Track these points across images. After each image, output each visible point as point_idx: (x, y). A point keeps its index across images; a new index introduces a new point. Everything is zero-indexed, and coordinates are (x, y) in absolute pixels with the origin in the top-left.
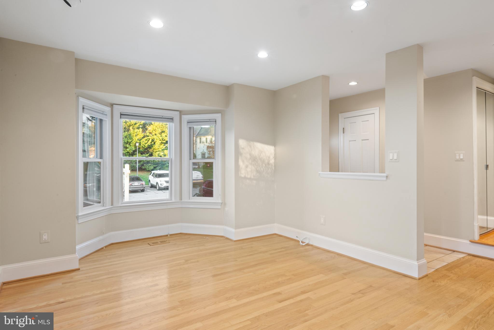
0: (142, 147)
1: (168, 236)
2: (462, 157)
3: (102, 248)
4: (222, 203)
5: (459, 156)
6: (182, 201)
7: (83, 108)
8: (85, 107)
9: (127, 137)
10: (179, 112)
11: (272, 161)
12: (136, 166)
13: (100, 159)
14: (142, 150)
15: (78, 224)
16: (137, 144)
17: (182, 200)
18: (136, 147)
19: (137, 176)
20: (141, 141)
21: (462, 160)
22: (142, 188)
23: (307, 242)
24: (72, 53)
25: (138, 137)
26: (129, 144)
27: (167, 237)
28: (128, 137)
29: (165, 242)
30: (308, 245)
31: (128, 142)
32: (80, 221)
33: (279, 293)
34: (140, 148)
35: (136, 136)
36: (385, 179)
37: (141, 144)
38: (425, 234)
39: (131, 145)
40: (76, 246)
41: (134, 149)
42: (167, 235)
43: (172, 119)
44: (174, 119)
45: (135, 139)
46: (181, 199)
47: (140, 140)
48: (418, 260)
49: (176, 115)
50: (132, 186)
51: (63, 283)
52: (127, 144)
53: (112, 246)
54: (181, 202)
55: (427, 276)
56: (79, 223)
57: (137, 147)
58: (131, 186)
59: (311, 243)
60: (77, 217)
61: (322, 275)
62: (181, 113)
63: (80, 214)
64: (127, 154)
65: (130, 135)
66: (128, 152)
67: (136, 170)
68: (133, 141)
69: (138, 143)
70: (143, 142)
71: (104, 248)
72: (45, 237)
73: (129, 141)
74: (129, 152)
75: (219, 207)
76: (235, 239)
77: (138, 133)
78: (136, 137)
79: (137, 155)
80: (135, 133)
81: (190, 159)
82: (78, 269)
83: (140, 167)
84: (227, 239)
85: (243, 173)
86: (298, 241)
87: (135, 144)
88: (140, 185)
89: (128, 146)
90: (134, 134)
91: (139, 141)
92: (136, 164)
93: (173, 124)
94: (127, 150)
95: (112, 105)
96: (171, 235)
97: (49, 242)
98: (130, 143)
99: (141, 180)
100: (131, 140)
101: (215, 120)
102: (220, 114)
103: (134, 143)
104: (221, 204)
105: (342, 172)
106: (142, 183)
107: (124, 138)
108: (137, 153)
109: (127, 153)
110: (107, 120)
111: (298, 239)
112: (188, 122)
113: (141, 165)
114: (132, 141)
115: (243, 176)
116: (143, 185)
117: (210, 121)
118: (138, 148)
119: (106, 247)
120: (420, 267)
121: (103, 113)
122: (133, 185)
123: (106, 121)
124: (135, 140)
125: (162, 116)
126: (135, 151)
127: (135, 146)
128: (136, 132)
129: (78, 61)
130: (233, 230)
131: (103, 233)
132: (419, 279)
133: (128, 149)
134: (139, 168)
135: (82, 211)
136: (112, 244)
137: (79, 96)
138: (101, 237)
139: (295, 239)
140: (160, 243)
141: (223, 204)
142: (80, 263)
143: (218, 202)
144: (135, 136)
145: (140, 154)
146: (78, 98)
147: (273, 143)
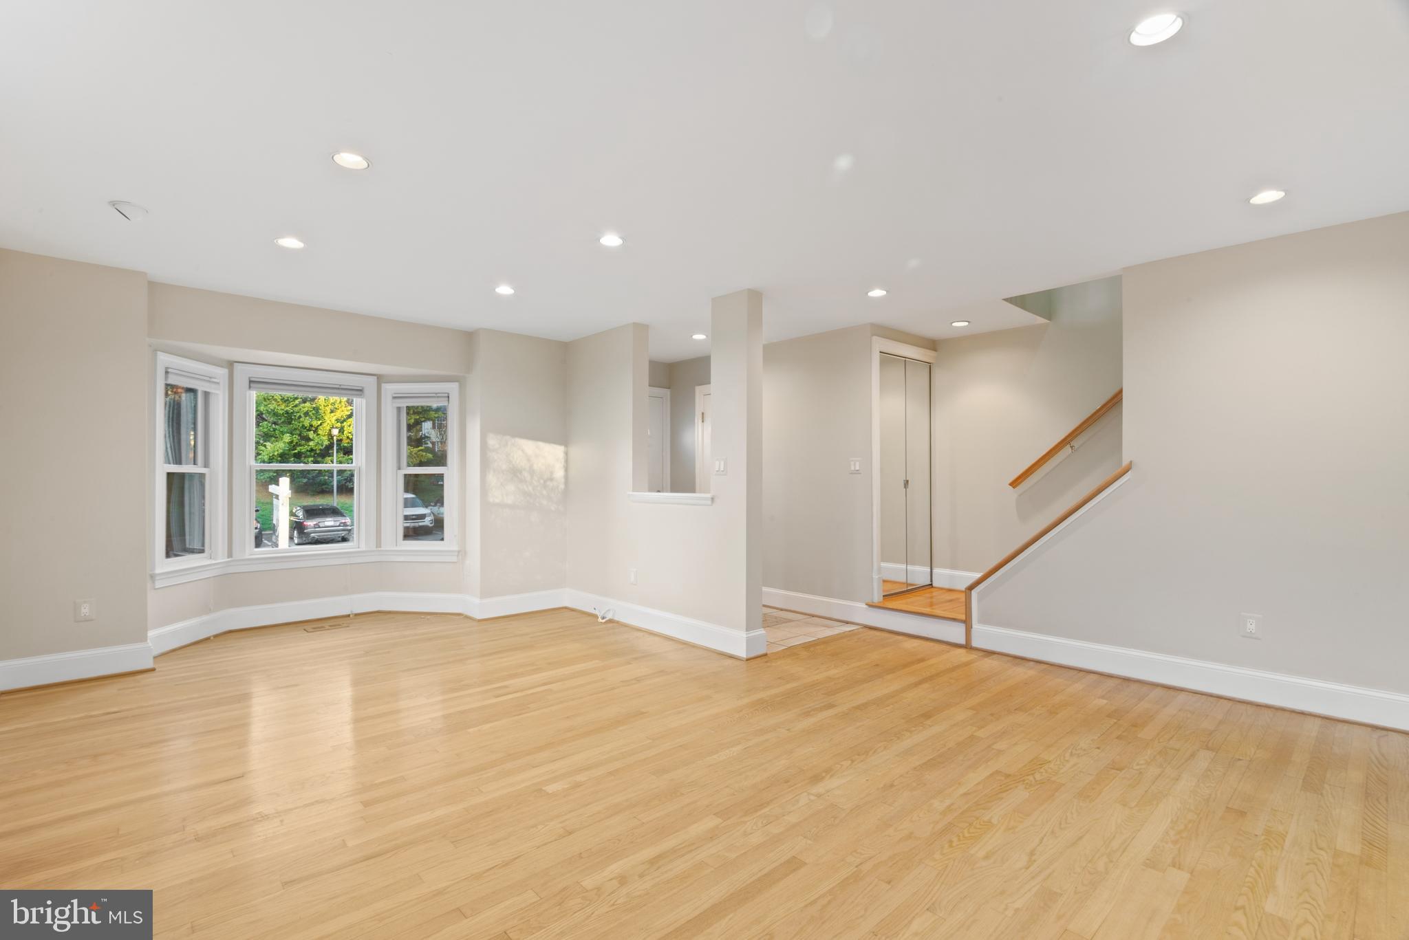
0: (348, 437)
1: (351, 616)
2: (857, 468)
3: (207, 639)
4: (459, 552)
5: (855, 465)
6: (382, 549)
7: (167, 372)
8: (169, 370)
9: (310, 413)
10: (376, 377)
11: (559, 473)
12: (331, 482)
13: (205, 467)
14: (346, 445)
15: (155, 589)
16: (335, 432)
17: (380, 547)
18: (332, 438)
19: (335, 505)
20: (345, 423)
21: (857, 472)
22: (343, 534)
23: (609, 616)
24: (143, 274)
25: (338, 414)
26: (315, 432)
27: (348, 618)
28: (313, 414)
29: (339, 625)
30: (611, 621)
31: (311, 426)
32: (158, 584)
33: (506, 687)
34: (341, 440)
35: (332, 412)
36: (710, 502)
37: (343, 433)
38: (765, 589)
39: (320, 432)
40: (147, 631)
41: (326, 443)
42: (349, 616)
43: (361, 390)
44: (366, 391)
45: (330, 419)
46: (379, 544)
47: (342, 422)
48: (747, 630)
49: (369, 384)
50: (319, 527)
51: (119, 690)
52: (309, 430)
53: (232, 634)
54: (379, 551)
55: (765, 655)
56: (157, 587)
57: (335, 438)
58: (315, 528)
59: (616, 619)
60: (153, 577)
61: (597, 661)
62: (380, 379)
63: (158, 571)
64: (308, 453)
65: (317, 409)
66: (312, 450)
67: (333, 492)
68: (325, 425)
69: (336, 428)
70: (350, 426)
71: (212, 638)
72: (85, 610)
73: (315, 423)
74: (314, 449)
75: (454, 559)
76: (479, 616)
77: (336, 406)
78: (332, 414)
79: (333, 456)
80: (330, 406)
81: (399, 469)
82: (153, 670)
83: (342, 485)
84: (467, 617)
85: (496, 496)
86: (596, 616)
87: (330, 430)
88: (339, 526)
89: (311, 437)
90: (327, 408)
91: (339, 425)
92: (332, 477)
93: (364, 401)
94: (309, 445)
95: (230, 365)
96: (356, 615)
97: (92, 620)
98: (317, 429)
99: (342, 515)
100: (319, 422)
101: (447, 395)
102: (457, 384)
103: (328, 428)
104: (456, 554)
105: (700, 492)
106: (344, 521)
107: (302, 416)
108: (333, 453)
109: (310, 451)
110: (217, 392)
111: (596, 612)
112: (394, 398)
113: (345, 479)
114: (321, 424)
115: (497, 501)
116: (348, 526)
117: (438, 397)
118: (338, 441)
119: (216, 636)
120: (749, 641)
121: (209, 379)
122: (321, 525)
123: (217, 394)
124: (328, 422)
125: (340, 385)
126: (330, 446)
127: (331, 436)
128: (333, 404)
129: (154, 287)
130: (477, 601)
131: (210, 610)
132: (748, 660)
133: (311, 443)
134: (338, 487)
135: (164, 565)
136: (231, 632)
137: (156, 350)
138: (205, 618)
139: (591, 612)
140: (327, 627)
141: (462, 553)
142: (155, 663)
143: (451, 549)
144: (329, 411)
145: (342, 455)
146: (156, 353)
147: (563, 440)
